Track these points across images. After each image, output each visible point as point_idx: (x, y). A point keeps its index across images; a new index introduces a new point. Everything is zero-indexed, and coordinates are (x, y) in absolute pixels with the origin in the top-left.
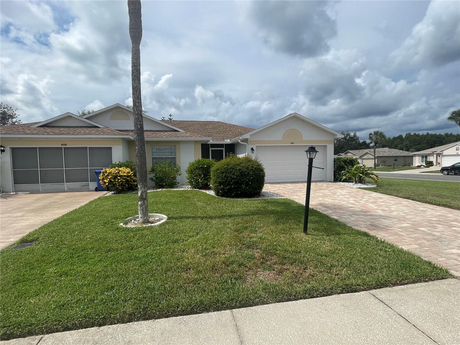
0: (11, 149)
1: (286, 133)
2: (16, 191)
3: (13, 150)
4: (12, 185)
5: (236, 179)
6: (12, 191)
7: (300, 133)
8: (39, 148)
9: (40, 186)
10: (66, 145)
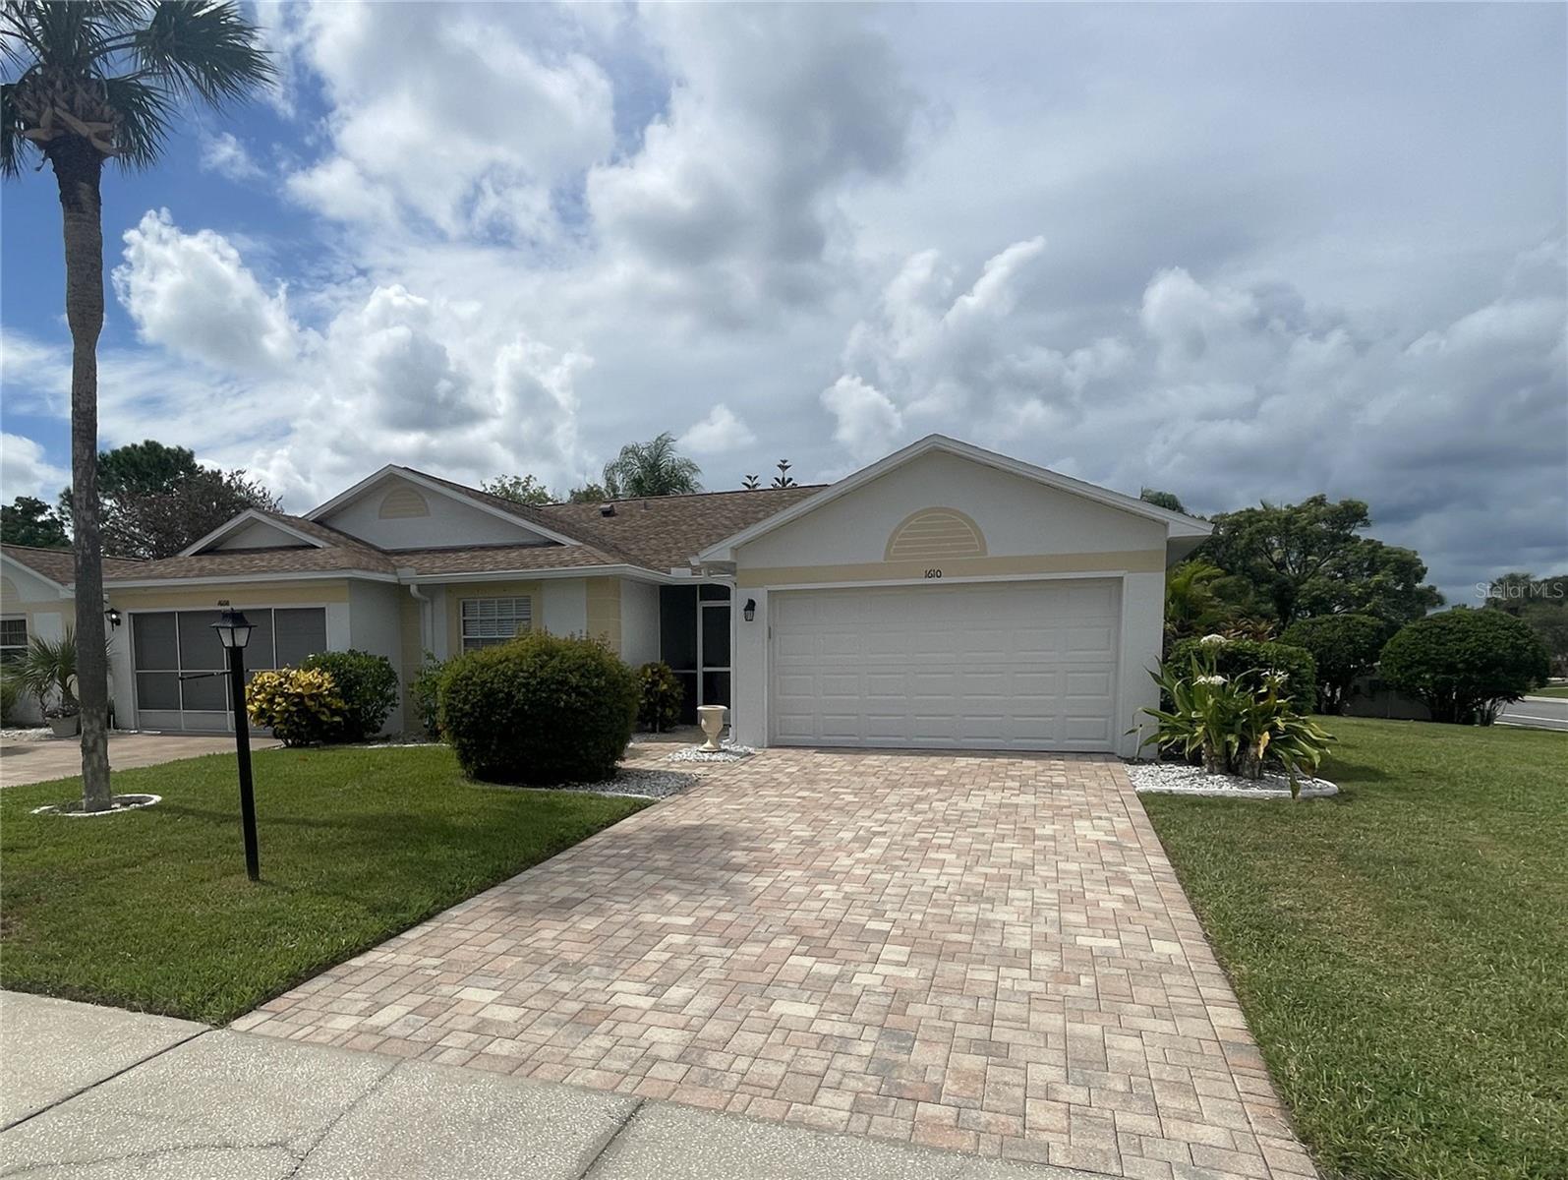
0: (131, 617)
1: (902, 531)
2: (142, 727)
3: (137, 618)
4: (135, 711)
5: (471, 715)
6: (133, 727)
7: (971, 522)
8: (179, 613)
9: (182, 717)
10: (227, 604)
